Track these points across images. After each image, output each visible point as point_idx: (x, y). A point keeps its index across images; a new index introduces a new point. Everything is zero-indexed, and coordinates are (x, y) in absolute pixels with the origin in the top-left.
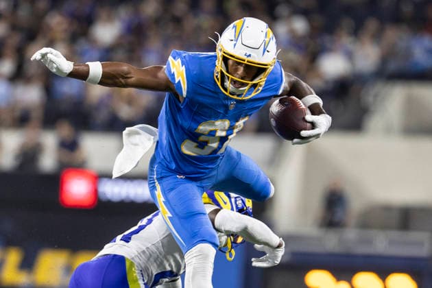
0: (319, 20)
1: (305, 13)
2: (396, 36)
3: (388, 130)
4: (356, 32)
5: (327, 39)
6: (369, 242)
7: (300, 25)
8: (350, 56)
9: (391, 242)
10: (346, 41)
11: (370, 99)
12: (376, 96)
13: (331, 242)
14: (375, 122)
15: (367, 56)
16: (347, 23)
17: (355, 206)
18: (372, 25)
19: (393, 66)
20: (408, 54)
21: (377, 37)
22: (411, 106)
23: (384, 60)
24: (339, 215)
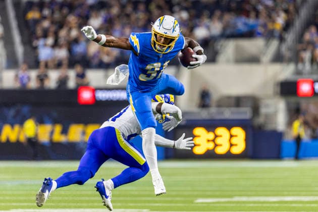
0: (193, 12)
1: (186, 9)
2: (228, 17)
3: (228, 61)
4: (211, 17)
5: (197, 21)
6: (222, 113)
7: (184, 15)
8: (208, 28)
9: (232, 113)
10: (206, 21)
11: (219, 47)
12: (221, 46)
13: (204, 114)
14: (222, 58)
15: (216, 27)
16: (206, 13)
17: (214, 97)
18: (218, 13)
19: (228, 32)
20: (235, 26)
21: (220, 18)
22: (238, 50)
23: (224, 29)
24: (207, 101)
